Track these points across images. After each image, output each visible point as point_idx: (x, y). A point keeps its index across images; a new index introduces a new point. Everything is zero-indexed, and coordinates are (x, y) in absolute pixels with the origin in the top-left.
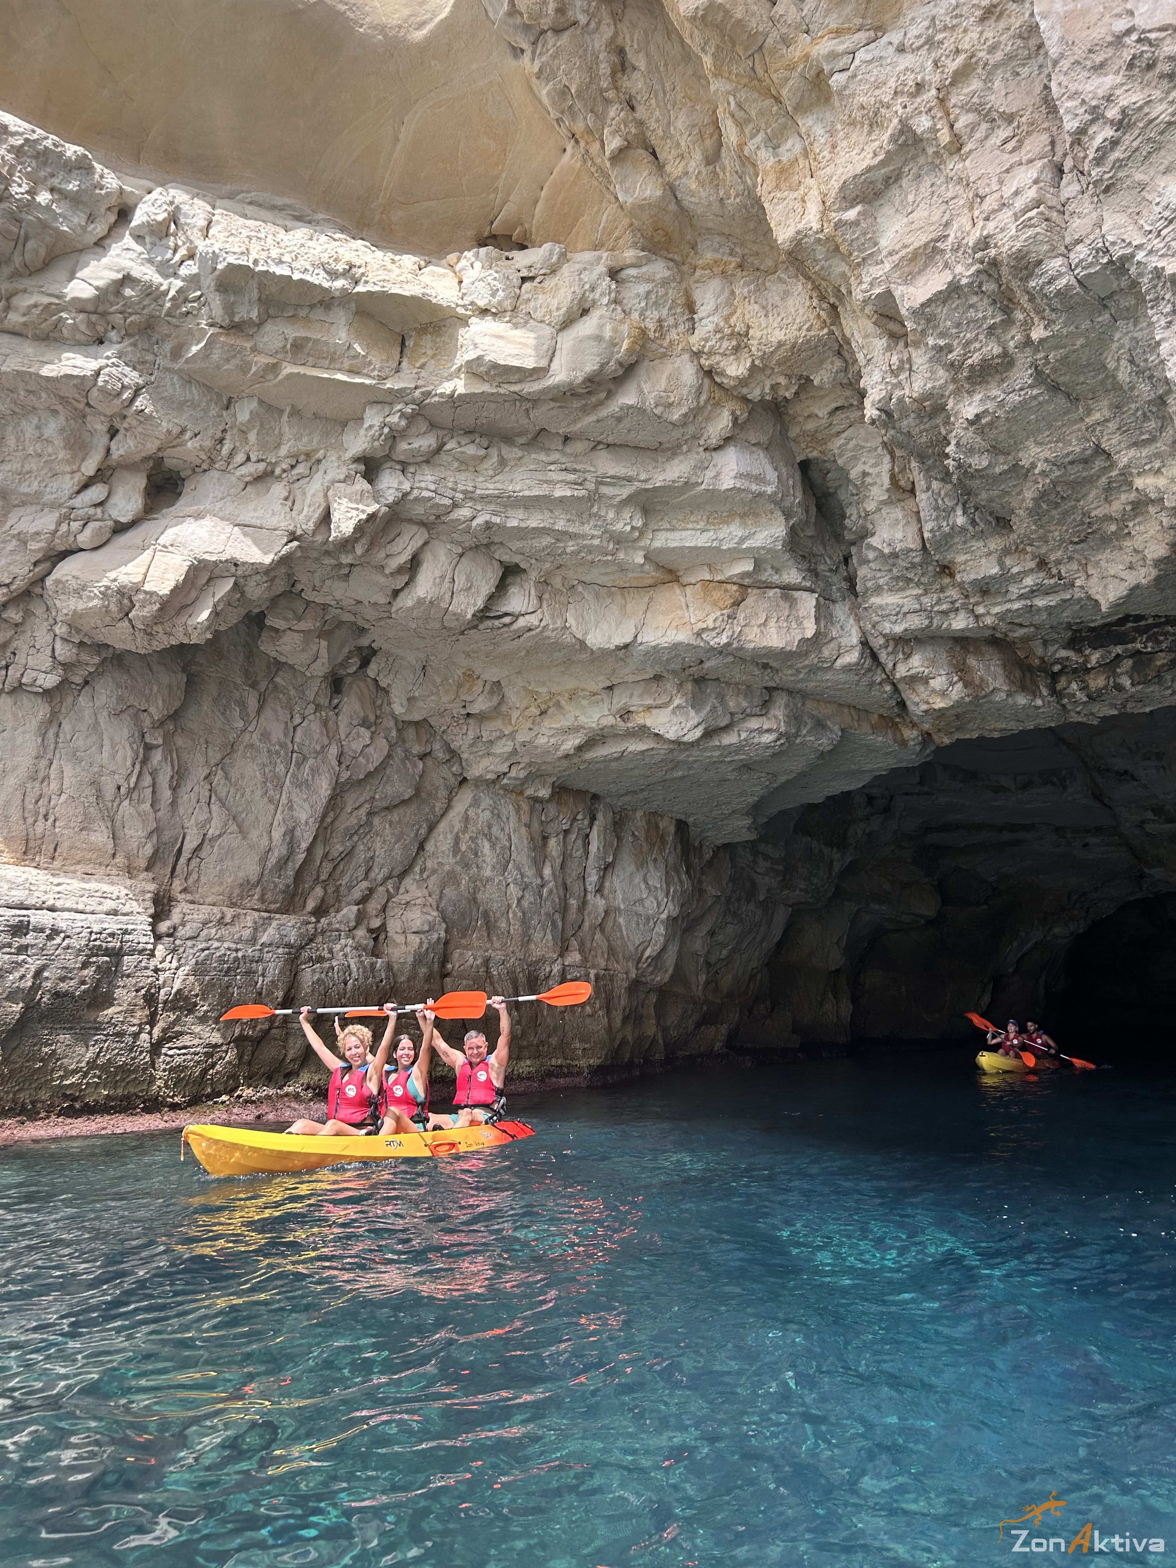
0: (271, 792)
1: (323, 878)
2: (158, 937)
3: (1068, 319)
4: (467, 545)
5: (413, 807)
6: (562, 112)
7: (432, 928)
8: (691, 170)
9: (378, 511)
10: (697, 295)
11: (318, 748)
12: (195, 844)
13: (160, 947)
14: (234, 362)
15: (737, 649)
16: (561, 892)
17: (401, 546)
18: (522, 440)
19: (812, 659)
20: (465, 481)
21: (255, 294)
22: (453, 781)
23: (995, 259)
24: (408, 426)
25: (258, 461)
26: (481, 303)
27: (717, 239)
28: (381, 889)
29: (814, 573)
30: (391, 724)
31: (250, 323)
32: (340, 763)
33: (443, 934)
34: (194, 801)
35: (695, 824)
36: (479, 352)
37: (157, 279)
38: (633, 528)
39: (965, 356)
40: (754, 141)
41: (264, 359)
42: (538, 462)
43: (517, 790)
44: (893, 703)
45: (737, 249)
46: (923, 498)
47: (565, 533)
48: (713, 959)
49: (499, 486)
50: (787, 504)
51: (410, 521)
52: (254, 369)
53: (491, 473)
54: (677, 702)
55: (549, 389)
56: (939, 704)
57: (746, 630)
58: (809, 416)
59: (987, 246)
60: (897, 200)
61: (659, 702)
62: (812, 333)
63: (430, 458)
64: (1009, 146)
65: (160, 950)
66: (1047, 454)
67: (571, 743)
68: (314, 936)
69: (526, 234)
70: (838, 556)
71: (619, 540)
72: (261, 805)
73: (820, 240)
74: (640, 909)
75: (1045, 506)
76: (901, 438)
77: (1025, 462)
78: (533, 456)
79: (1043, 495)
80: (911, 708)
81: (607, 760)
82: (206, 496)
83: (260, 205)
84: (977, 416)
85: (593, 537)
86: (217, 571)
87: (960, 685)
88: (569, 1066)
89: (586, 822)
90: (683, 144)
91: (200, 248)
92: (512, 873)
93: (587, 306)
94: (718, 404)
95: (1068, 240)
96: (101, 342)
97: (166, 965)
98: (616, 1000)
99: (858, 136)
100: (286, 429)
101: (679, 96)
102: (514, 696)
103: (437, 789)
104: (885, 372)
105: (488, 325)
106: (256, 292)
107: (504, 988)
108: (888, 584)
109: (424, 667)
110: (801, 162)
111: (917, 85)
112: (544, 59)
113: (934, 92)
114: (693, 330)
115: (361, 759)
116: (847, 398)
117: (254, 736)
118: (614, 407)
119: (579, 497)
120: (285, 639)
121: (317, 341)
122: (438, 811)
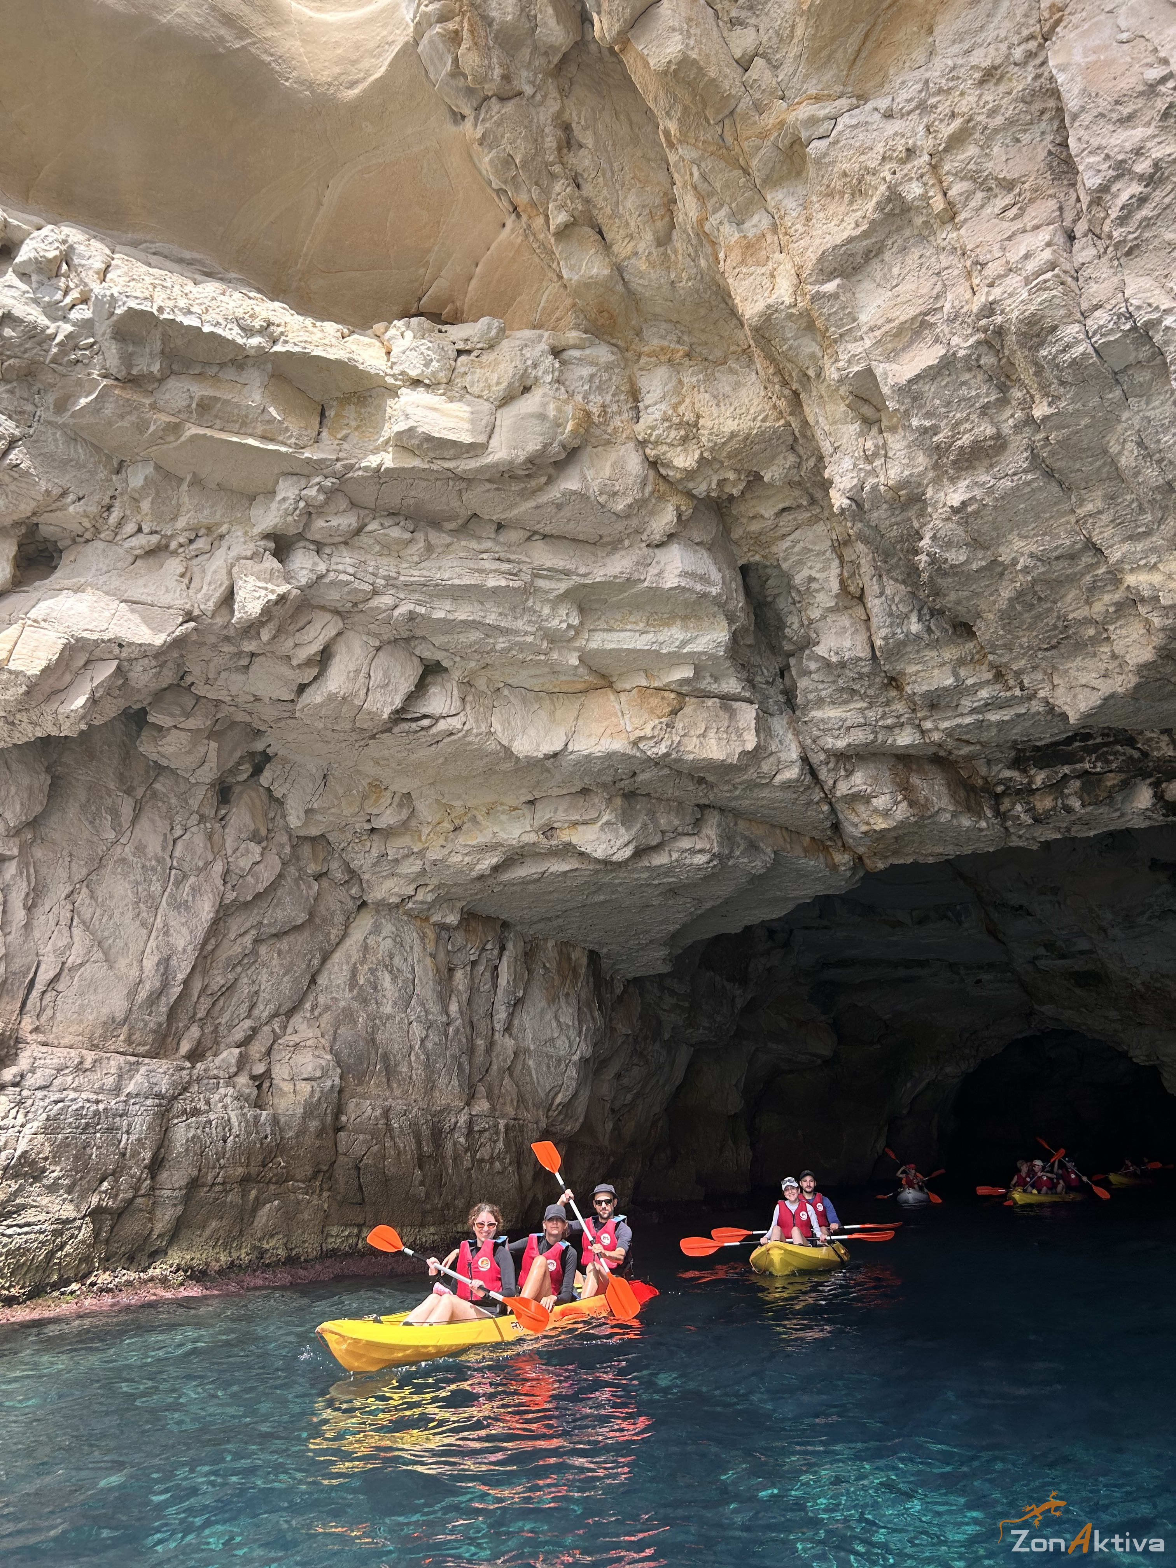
0: (145, 915)
1: (199, 1015)
3: (1077, 394)
4: (385, 637)
5: (306, 933)
6: (505, 182)
7: (325, 1074)
8: (640, 251)
9: (289, 592)
10: (643, 382)
11: (201, 864)
12: (52, 974)
14: (129, 419)
15: (674, 760)
16: (468, 1031)
17: (312, 635)
18: (452, 526)
19: (751, 774)
20: (387, 567)
21: (158, 346)
22: (351, 905)
23: (1001, 327)
24: (327, 502)
25: (151, 533)
26: (413, 373)
27: (664, 325)
28: (266, 1028)
29: (751, 683)
30: (285, 839)
31: (150, 377)
32: (225, 883)
33: (337, 1081)
34: (52, 923)
35: (608, 956)
36: (411, 423)
37: (43, 320)
38: (569, 626)
39: (954, 438)
40: (717, 215)
41: (164, 418)
42: (467, 549)
43: (421, 917)
44: (828, 824)
45: (685, 338)
46: (875, 604)
47: (496, 628)
48: (617, 1105)
49: (425, 573)
50: (731, 607)
51: (323, 608)
52: (152, 428)
53: (416, 559)
54: (606, 818)
55: (487, 467)
56: (881, 824)
57: (685, 740)
58: (754, 517)
59: (992, 313)
60: (878, 275)
61: (586, 818)
62: (768, 424)
63: (349, 539)
64: (1009, 214)
66: (1033, 548)
67: (487, 863)
68: (189, 1083)
69: (457, 311)
70: (775, 666)
71: (554, 639)
72: (131, 929)
73: (793, 314)
74: (551, 1050)
75: (1019, 608)
76: (868, 532)
77: (1005, 558)
78: (463, 543)
79: (1020, 595)
80: (849, 829)
81: (525, 882)
82: (88, 569)
83: (166, 257)
84: (963, 503)
85: (526, 633)
86: (98, 652)
87: (905, 804)
89: (496, 952)
90: (632, 224)
91: (95, 291)
92: (415, 1010)
93: (528, 383)
94: (662, 498)
95: (1085, 306)
97: (9, 1121)
98: (527, 1154)
99: (836, 207)
100: (185, 499)
101: (628, 177)
102: (425, 810)
103: (333, 913)
104: (857, 459)
105: (420, 396)
106: (159, 343)
107: (407, 1143)
108: (830, 696)
109: (325, 776)
110: (769, 237)
111: (908, 150)
112: (487, 125)
113: (926, 158)
114: (638, 418)
115: (249, 879)
116: (795, 498)
117: (127, 849)
118: (555, 493)
119: (514, 589)
120: (169, 739)
121: (226, 402)
122: (334, 938)
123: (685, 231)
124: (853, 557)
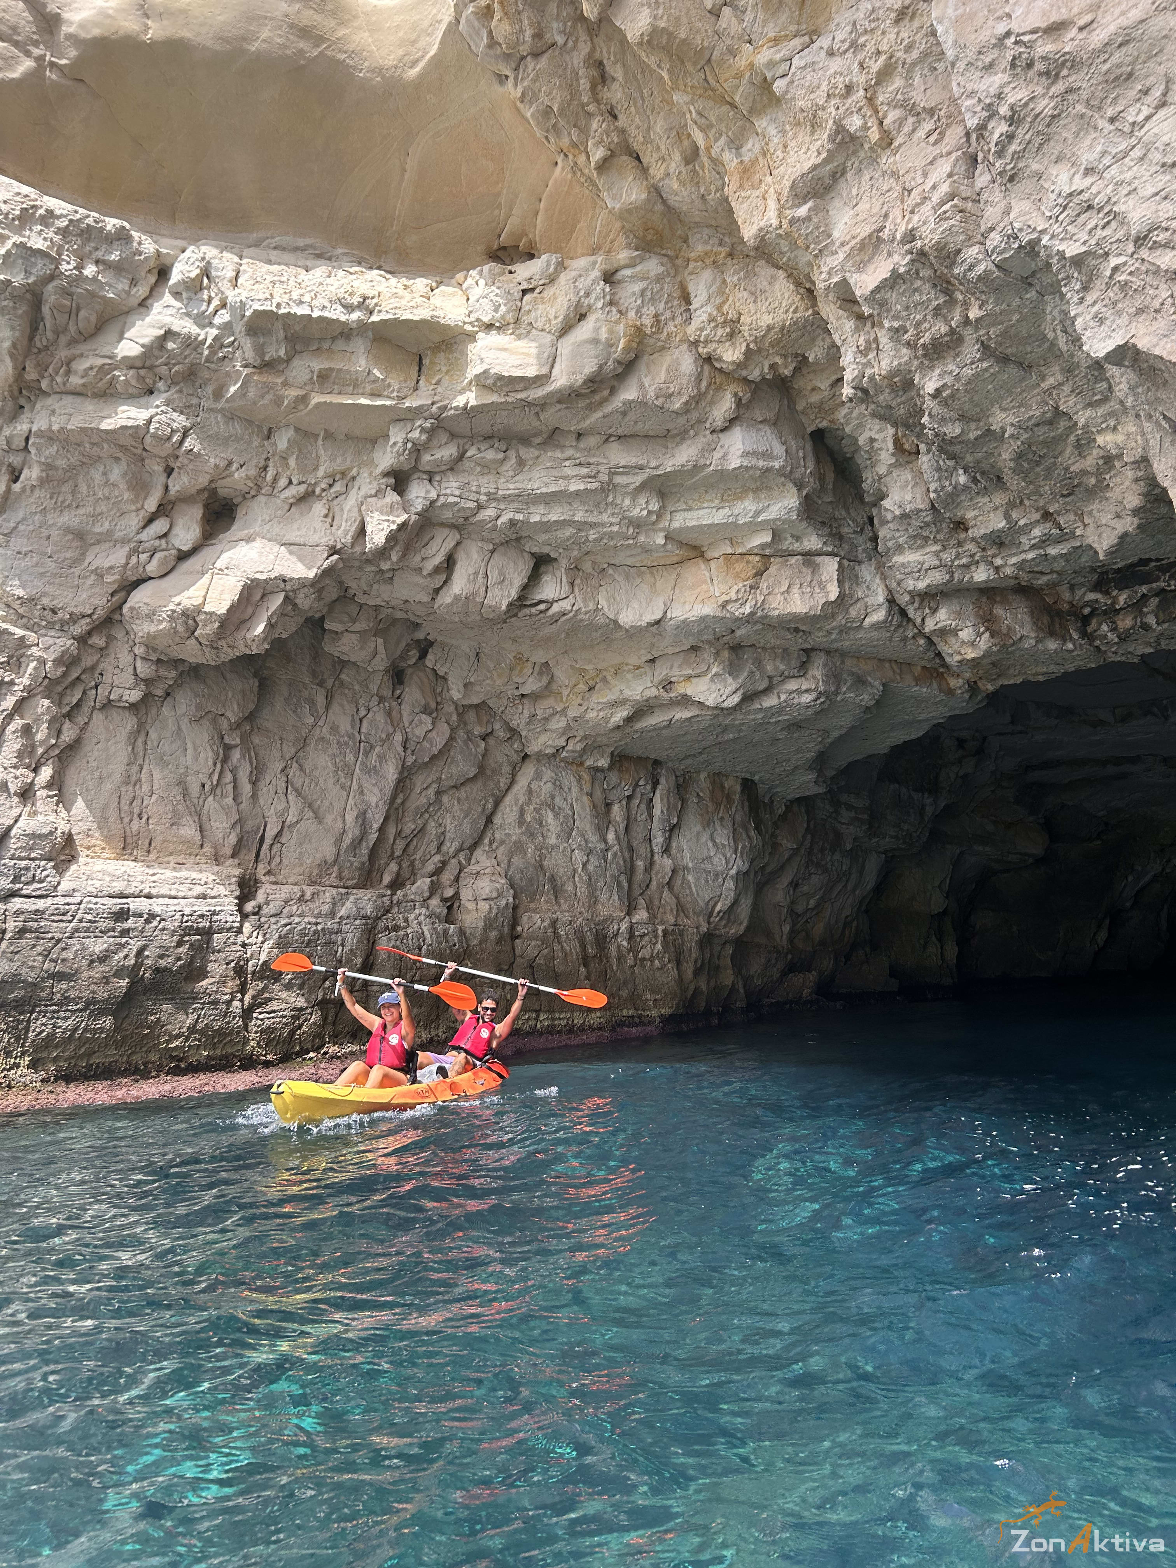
0: (343, 780)
1: (397, 854)
2: (244, 916)
3: (996, 299)
4: (496, 541)
5: (479, 783)
6: (547, 131)
7: (500, 895)
8: (672, 171)
9: (409, 519)
10: (691, 288)
11: (384, 736)
12: (276, 831)
13: (246, 924)
14: (268, 397)
15: (763, 617)
16: (626, 854)
17: (435, 549)
18: (538, 440)
19: (840, 620)
20: (487, 484)
21: (281, 334)
22: (515, 758)
23: (922, 249)
24: (429, 439)
25: (299, 484)
26: (486, 319)
27: (706, 231)
28: (453, 861)
29: (836, 537)
30: (452, 708)
31: (279, 360)
32: (405, 749)
33: (511, 900)
34: (272, 792)
35: (762, 782)
36: (485, 366)
37: (195, 330)
38: (650, 512)
39: (918, 336)
40: (719, 144)
41: (295, 392)
42: (554, 459)
43: (576, 762)
44: (931, 654)
45: (726, 239)
46: (926, 460)
47: (585, 523)
48: (800, 909)
49: (519, 485)
50: (797, 475)
51: (442, 525)
52: (286, 402)
53: (511, 473)
54: (714, 670)
55: (553, 393)
56: (971, 654)
58: (813, 389)
59: (913, 238)
60: (844, 193)
61: (697, 671)
62: (798, 315)
63: (454, 466)
64: (932, 139)
65: (247, 928)
66: (1012, 419)
67: (619, 716)
68: (391, 907)
69: (531, 244)
70: (862, 518)
71: (638, 524)
72: (334, 792)
73: (780, 235)
74: (709, 867)
75: (1025, 465)
77: (995, 427)
78: (549, 454)
79: (1020, 456)
80: (947, 659)
81: (657, 729)
82: (256, 520)
83: (284, 249)
84: (937, 390)
85: (612, 524)
86: (268, 588)
87: (987, 634)
88: (640, 1017)
89: (648, 787)
90: (663, 147)
91: (230, 296)
92: (576, 839)
93: (583, 311)
94: (719, 388)
95: (983, 228)
96: (151, 392)
97: (252, 940)
98: (687, 953)
99: (803, 135)
100: (322, 451)
101: (657, 101)
102: (561, 675)
103: (501, 766)
104: (855, 353)
105: (493, 339)
106: (282, 332)
107: (572, 947)
108: (907, 543)
109: (477, 654)
110: (761, 159)
111: (847, 86)
112: (526, 83)
113: (862, 92)
114: (690, 321)
115: (426, 744)
117: (324, 730)
118: (617, 402)
119: (593, 489)
120: (344, 640)
121: (340, 370)
122: (503, 786)
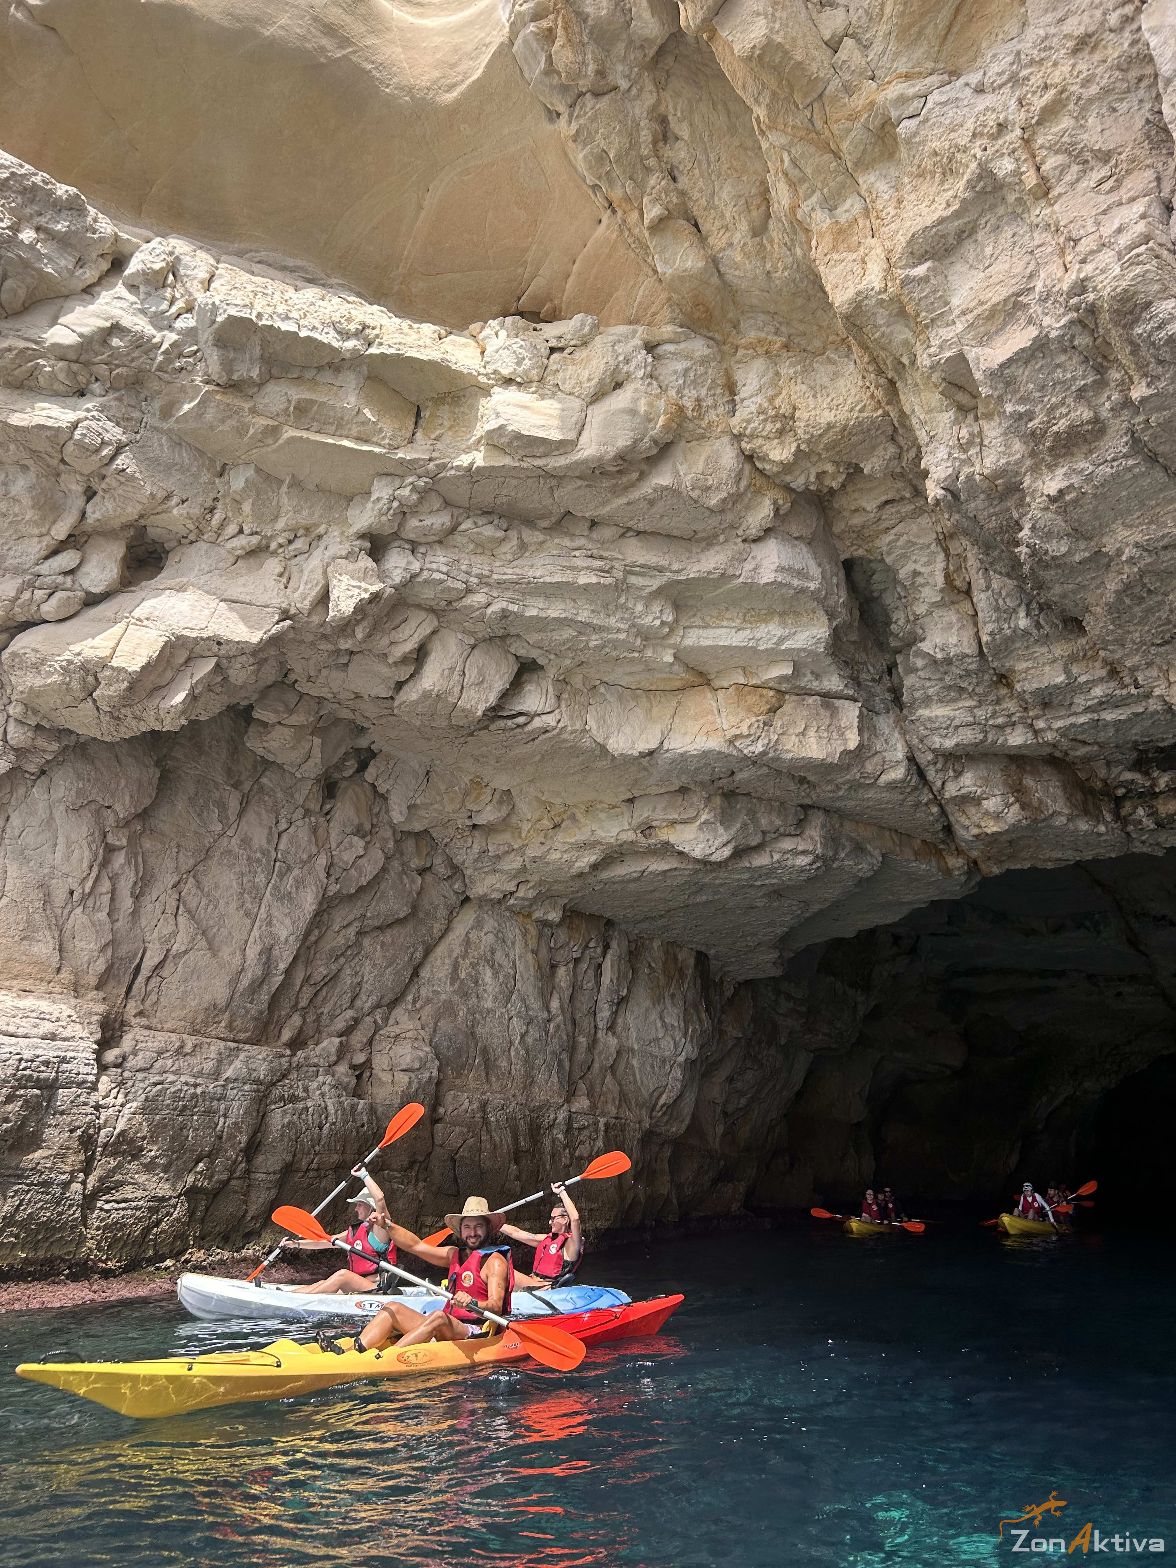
0: (249, 905)
1: (302, 1004)
2: (103, 1068)
4: (480, 635)
5: (409, 927)
6: (599, 178)
7: (423, 1065)
8: (736, 241)
9: (383, 591)
10: (739, 376)
11: (305, 857)
12: (157, 960)
13: (104, 1079)
14: (230, 423)
15: (773, 759)
16: (570, 1028)
17: (408, 633)
18: (545, 523)
19: (854, 774)
20: (480, 565)
21: (257, 352)
22: (454, 900)
23: (1093, 304)
24: (420, 501)
25: (252, 534)
26: (506, 372)
27: (762, 317)
28: (368, 1019)
29: (855, 680)
30: (389, 834)
31: (250, 382)
32: (329, 875)
33: (435, 1073)
34: (158, 911)
35: (716, 957)
36: (501, 421)
37: (149, 330)
38: (663, 623)
40: (808, 202)
41: (264, 422)
42: (562, 547)
43: (524, 913)
44: (939, 826)
45: (783, 329)
46: (981, 598)
47: (589, 625)
48: (730, 1109)
49: (518, 571)
50: (831, 602)
51: (419, 606)
52: (252, 431)
53: (509, 557)
54: (704, 817)
55: (577, 463)
56: (992, 827)
58: (856, 511)
59: (1084, 290)
60: (971, 257)
61: (684, 817)
62: (865, 415)
63: (443, 538)
64: (1105, 187)
65: (105, 1083)
66: (1138, 538)
67: (585, 861)
68: (289, 1071)
69: (554, 308)
70: (882, 664)
71: (647, 636)
72: (235, 919)
73: (883, 300)
74: (655, 1051)
75: (1127, 601)
76: (966, 523)
77: (1109, 549)
78: (556, 541)
79: (1128, 587)
80: (960, 832)
81: (625, 881)
82: (192, 569)
83: (270, 265)
84: (1061, 491)
85: (619, 631)
86: (197, 650)
87: (1017, 807)
89: (599, 950)
90: (728, 215)
91: (199, 300)
92: (515, 1005)
93: (620, 378)
94: (758, 492)
96: (82, 394)
97: (110, 1101)
99: (928, 187)
100: (285, 500)
101: (725, 167)
102: (525, 807)
103: (436, 908)
104: (952, 448)
105: (512, 394)
106: (258, 348)
107: (502, 1137)
108: (938, 694)
109: (428, 773)
110: (861, 222)
111: (999, 125)
112: (582, 121)
113: (1018, 132)
114: (734, 412)
115: (353, 872)
116: (898, 490)
117: (233, 841)
118: (646, 488)
119: (605, 586)
120: (274, 734)
121: (323, 404)
122: (436, 933)
123: (780, 220)
124: (959, 551)
